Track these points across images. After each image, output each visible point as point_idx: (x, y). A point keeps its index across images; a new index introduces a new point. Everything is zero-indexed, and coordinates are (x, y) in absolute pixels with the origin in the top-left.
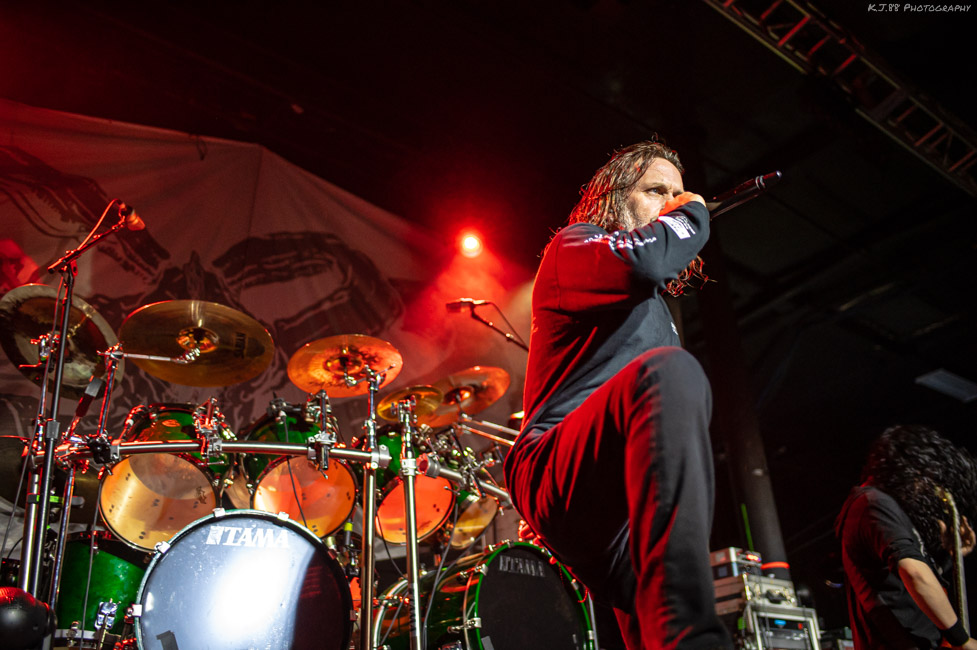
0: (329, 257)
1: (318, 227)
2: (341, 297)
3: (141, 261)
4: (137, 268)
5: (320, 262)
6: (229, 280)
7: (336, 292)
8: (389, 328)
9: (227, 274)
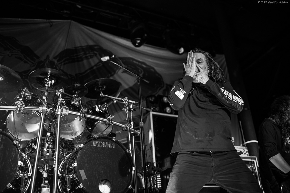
0: (96, 52)
1: (91, 43)
2: (100, 65)
3: (30, 60)
4: (28, 62)
5: (92, 54)
6: (59, 63)
7: (98, 63)
8: (117, 73)
9: (58, 61)
